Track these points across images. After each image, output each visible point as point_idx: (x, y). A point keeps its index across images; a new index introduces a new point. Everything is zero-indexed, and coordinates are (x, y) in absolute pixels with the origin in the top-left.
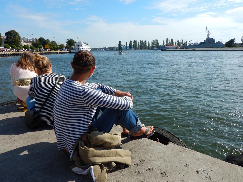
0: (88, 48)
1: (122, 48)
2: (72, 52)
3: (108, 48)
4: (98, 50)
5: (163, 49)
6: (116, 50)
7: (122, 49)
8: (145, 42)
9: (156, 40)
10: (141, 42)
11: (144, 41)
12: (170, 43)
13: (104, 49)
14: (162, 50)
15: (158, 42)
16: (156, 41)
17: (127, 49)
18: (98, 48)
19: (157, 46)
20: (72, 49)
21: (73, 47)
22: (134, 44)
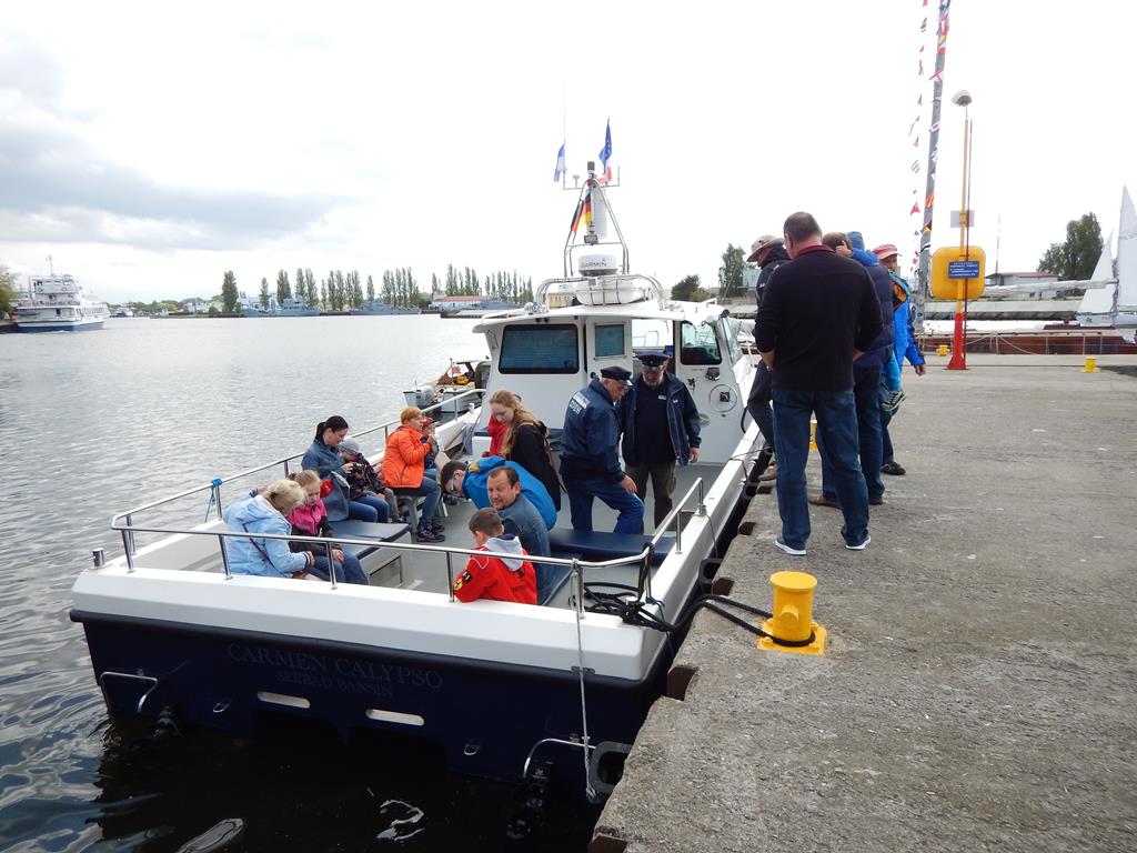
5: (445, 309)
7: (242, 311)
8: (354, 278)
9: (404, 270)
10: (336, 278)
11: (349, 275)
12: (464, 284)
15: (410, 279)
16: (404, 274)
19: (412, 297)
22: (299, 288)
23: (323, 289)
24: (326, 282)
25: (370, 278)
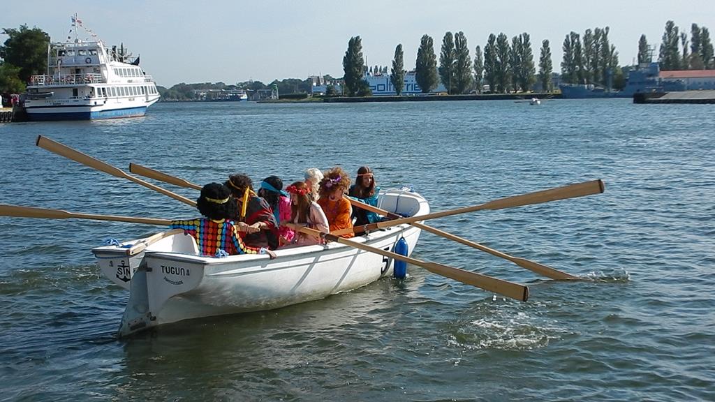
0: (144, 89)
1: (366, 83)
2: (30, 111)
3: (271, 86)
4: (209, 99)
5: (646, 89)
6: (330, 96)
7: (368, 92)
8: (523, 44)
9: (597, 31)
10: (497, 44)
11: (515, 40)
12: (690, 51)
13: (250, 94)
14: (640, 99)
15: (605, 45)
16: (596, 37)
17: (398, 92)
18: (208, 86)
19: (605, 72)
20: (37, 95)
21: (40, 81)
22: (446, 60)
23: (478, 62)
24: (482, 50)
25: (546, 44)
